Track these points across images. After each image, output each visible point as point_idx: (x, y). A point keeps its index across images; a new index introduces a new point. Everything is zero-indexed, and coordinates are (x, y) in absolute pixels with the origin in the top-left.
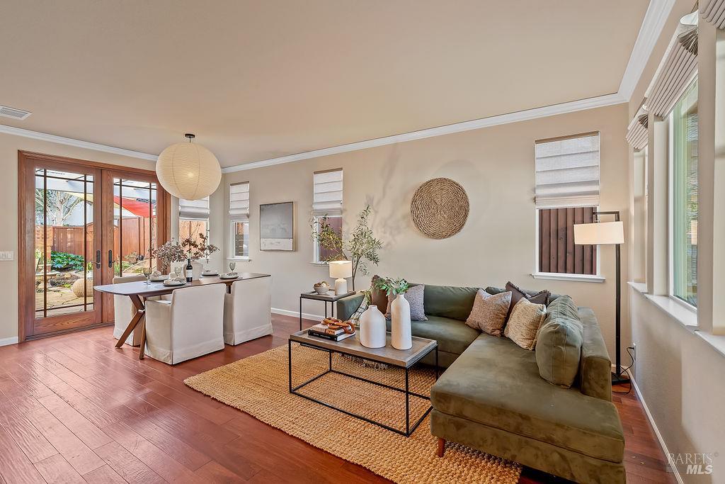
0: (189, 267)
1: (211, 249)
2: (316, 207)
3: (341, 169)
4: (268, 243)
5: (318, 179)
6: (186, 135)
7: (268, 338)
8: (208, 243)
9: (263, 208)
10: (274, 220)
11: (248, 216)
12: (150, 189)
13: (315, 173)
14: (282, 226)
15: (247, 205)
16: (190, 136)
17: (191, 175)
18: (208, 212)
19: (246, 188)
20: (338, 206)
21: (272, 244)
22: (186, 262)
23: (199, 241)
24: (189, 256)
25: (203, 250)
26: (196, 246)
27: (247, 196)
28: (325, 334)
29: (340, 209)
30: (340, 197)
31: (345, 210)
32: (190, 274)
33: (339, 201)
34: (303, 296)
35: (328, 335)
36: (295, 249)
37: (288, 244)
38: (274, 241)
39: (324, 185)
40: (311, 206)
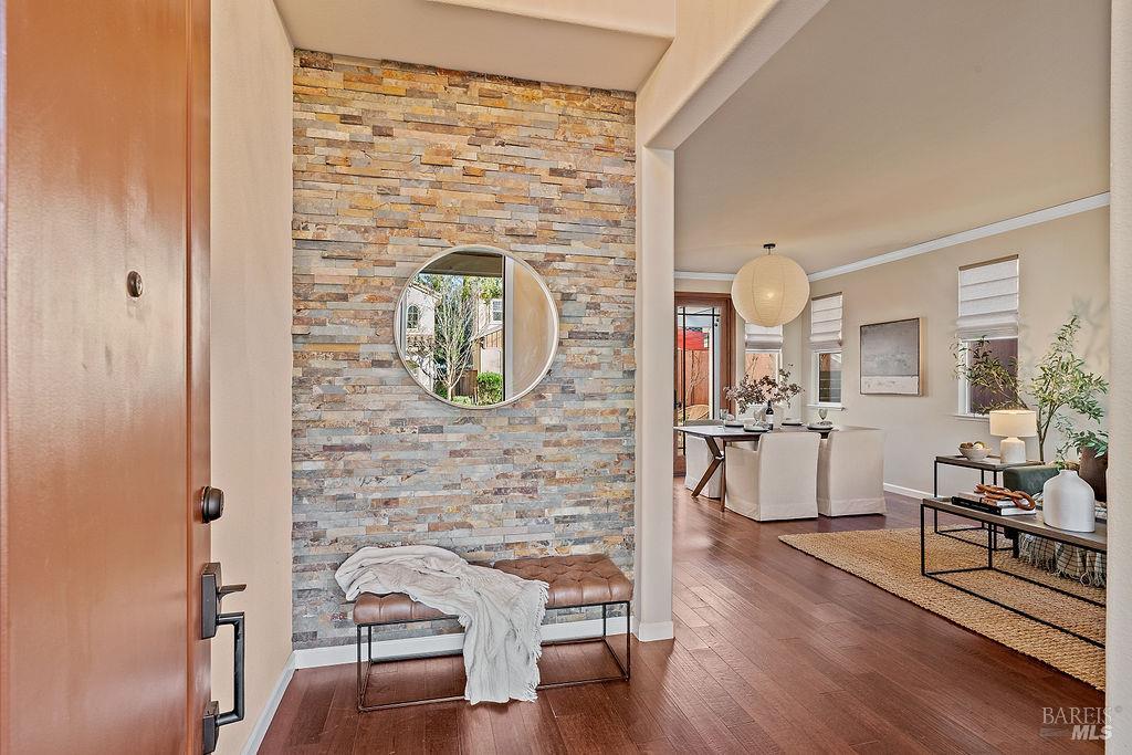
0: (770, 411)
1: (794, 389)
2: (964, 324)
3: (1016, 257)
4: (874, 383)
5: (967, 277)
6: (765, 246)
8: (790, 382)
9: (865, 330)
10: (885, 348)
11: (841, 343)
12: (713, 315)
13: (961, 269)
14: (899, 356)
15: (839, 326)
16: (769, 246)
17: (771, 295)
18: (780, 340)
19: (838, 301)
20: (1010, 319)
21: (880, 384)
22: (765, 405)
23: (779, 379)
24: (768, 397)
25: (784, 390)
26: (774, 385)
27: (838, 314)
28: (980, 504)
29: (1011, 325)
30: (1015, 304)
31: (1025, 326)
32: (770, 419)
33: (1013, 312)
34: (939, 460)
35: (986, 505)
36: (923, 391)
37: (911, 384)
38: (884, 379)
39: (979, 287)
40: (954, 322)
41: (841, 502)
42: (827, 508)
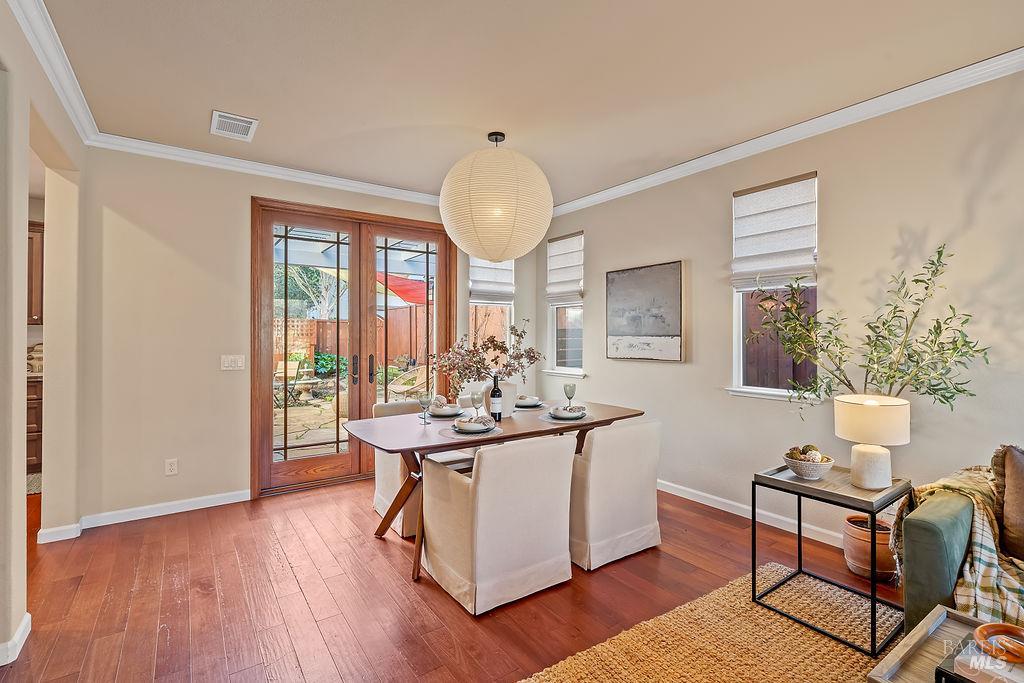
0: (496, 393)
1: (532, 356)
2: (739, 268)
3: (815, 174)
4: (624, 345)
5: (743, 206)
6: (490, 135)
7: (650, 555)
8: (526, 345)
9: (611, 277)
10: (638, 299)
11: (582, 295)
12: (428, 253)
13: (736, 195)
14: (655, 311)
15: (579, 274)
16: (496, 136)
17: (498, 212)
18: (512, 289)
19: (578, 243)
20: (806, 260)
21: (631, 346)
22: (490, 382)
23: (510, 341)
24: (494, 371)
25: (518, 357)
26: (504, 350)
27: (579, 259)
29: (811, 268)
30: (812, 240)
31: (828, 270)
32: (497, 405)
33: (809, 250)
36: (685, 358)
37: (670, 347)
38: (635, 340)
39: (762, 217)
40: (727, 266)
41: (603, 542)
42: (583, 555)
